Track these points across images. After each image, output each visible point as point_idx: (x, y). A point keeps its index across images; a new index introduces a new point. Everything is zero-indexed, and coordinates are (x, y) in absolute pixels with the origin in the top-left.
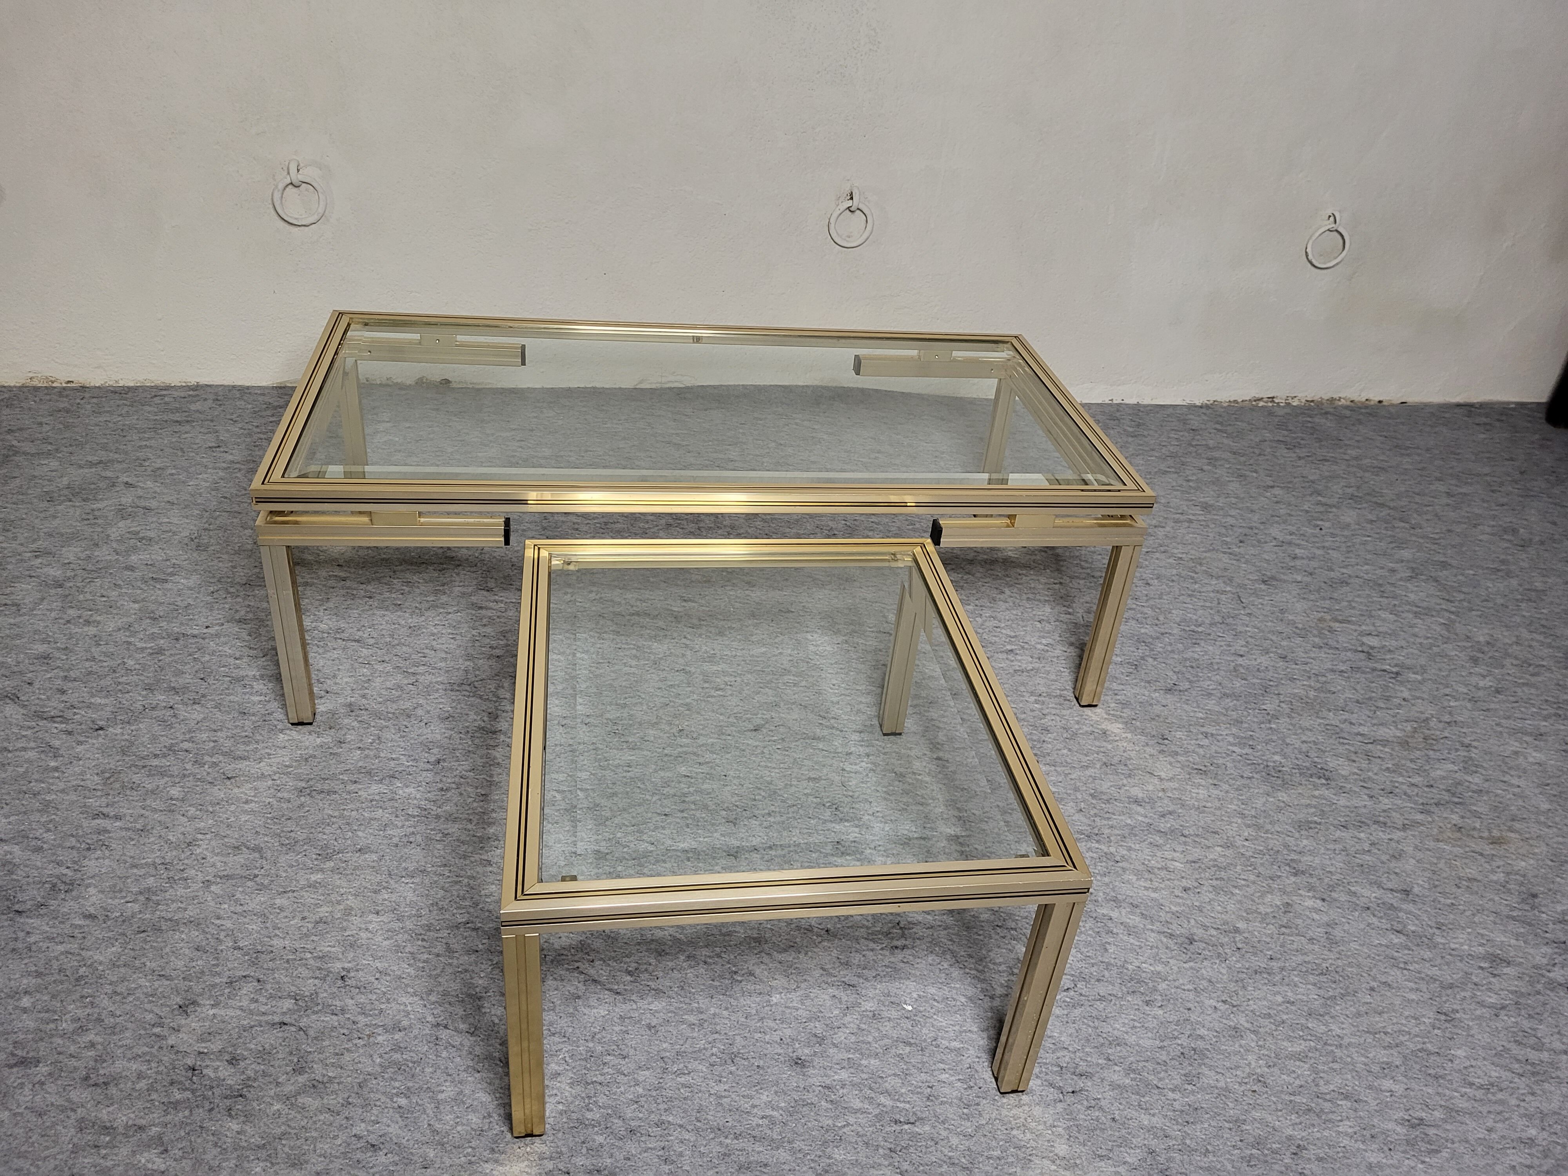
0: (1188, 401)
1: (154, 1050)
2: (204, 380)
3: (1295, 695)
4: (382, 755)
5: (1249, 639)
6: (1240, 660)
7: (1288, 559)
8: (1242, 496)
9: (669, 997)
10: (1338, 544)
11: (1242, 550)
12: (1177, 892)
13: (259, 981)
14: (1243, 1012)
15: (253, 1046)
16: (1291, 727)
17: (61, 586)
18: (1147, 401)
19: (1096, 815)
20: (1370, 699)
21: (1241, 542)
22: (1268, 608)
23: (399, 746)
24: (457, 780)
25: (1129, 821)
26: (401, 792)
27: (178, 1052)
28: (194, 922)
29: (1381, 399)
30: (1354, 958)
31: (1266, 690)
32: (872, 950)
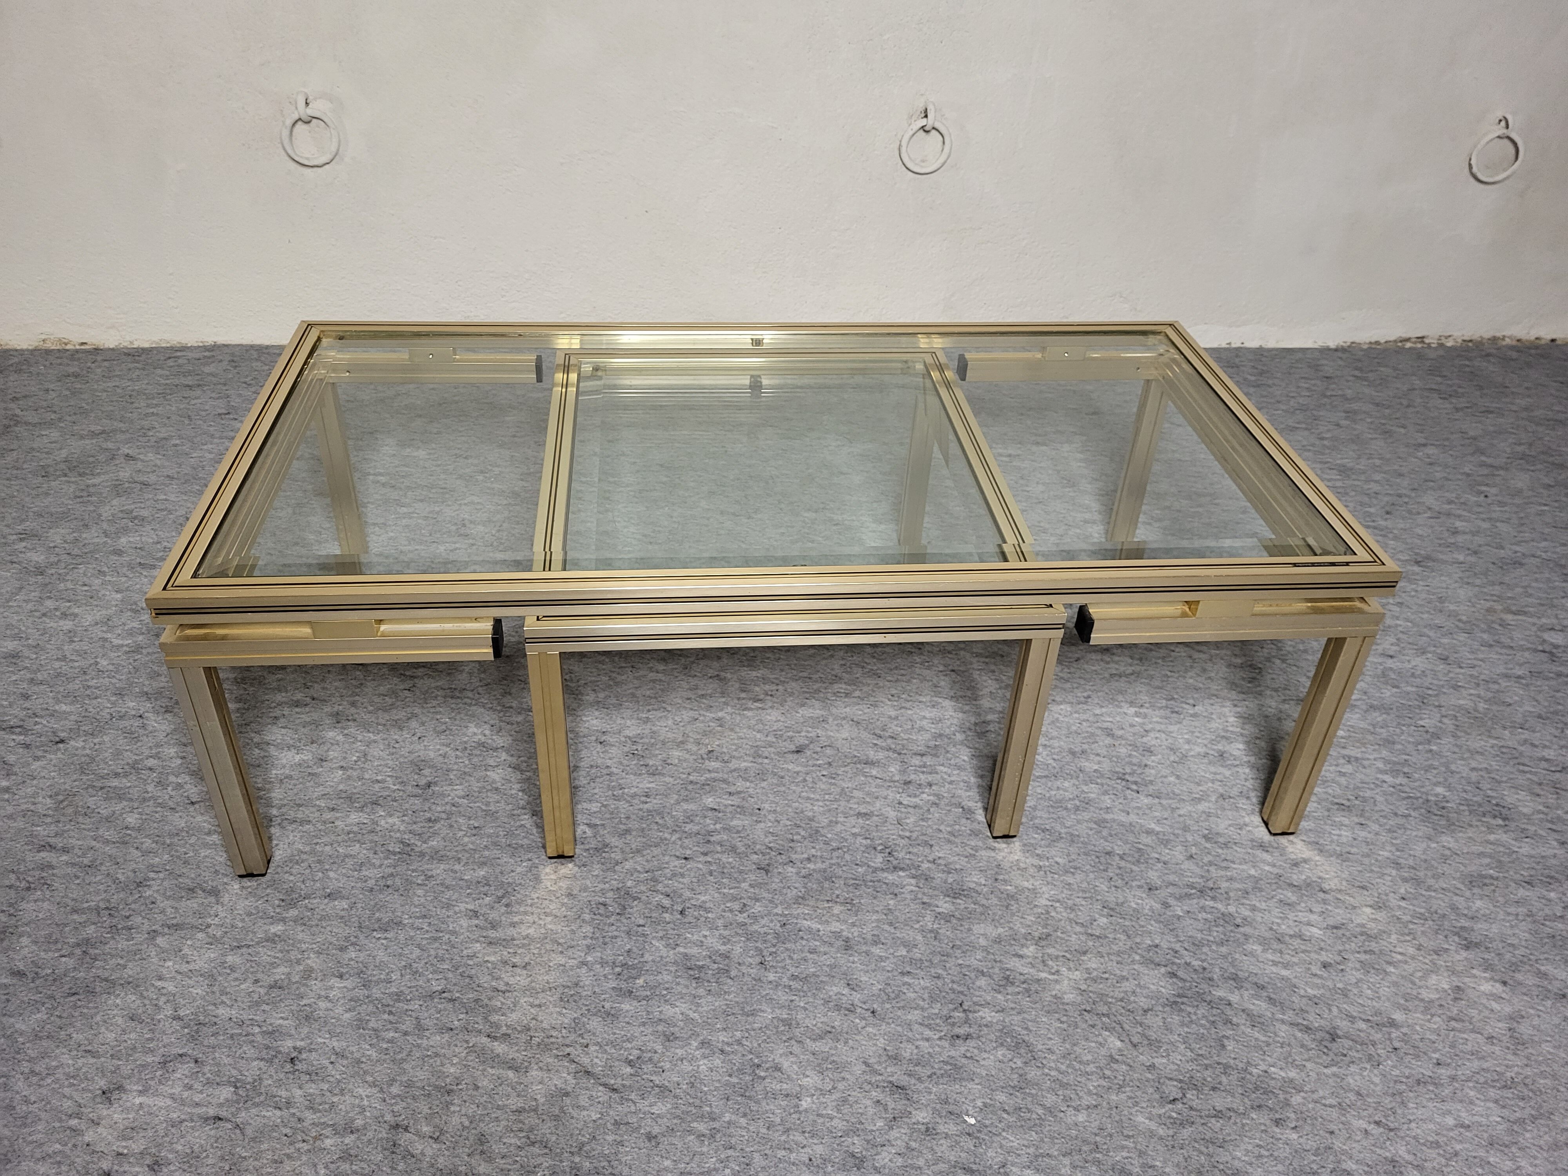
0: (1320, 344)
1: (67, 1149)
2: (222, 339)
3: (1460, 707)
4: (367, 776)
5: (1401, 635)
6: (1390, 663)
7: (1446, 534)
8: (1388, 456)
9: (675, 1097)
10: (1507, 515)
11: (1389, 524)
12: (1315, 969)
13: (196, 1062)
14: (1402, 1138)
15: (180, 1148)
16: (1456, 750)
17: (42, 574)
18: (1271, 344)
19: (1211, 863)
20: (1556, 713)
21: (1388, 513)
22: (1424, 596)
23: (386, 765)
24: (448, 807)
25: (1252, 872)
26: (383, 822)
27: (94, 1152)
28: (133, 984)
29: (1554, 337)
30: (1548, 1065)
31: (1423, 700)
32: (927, 1040)
